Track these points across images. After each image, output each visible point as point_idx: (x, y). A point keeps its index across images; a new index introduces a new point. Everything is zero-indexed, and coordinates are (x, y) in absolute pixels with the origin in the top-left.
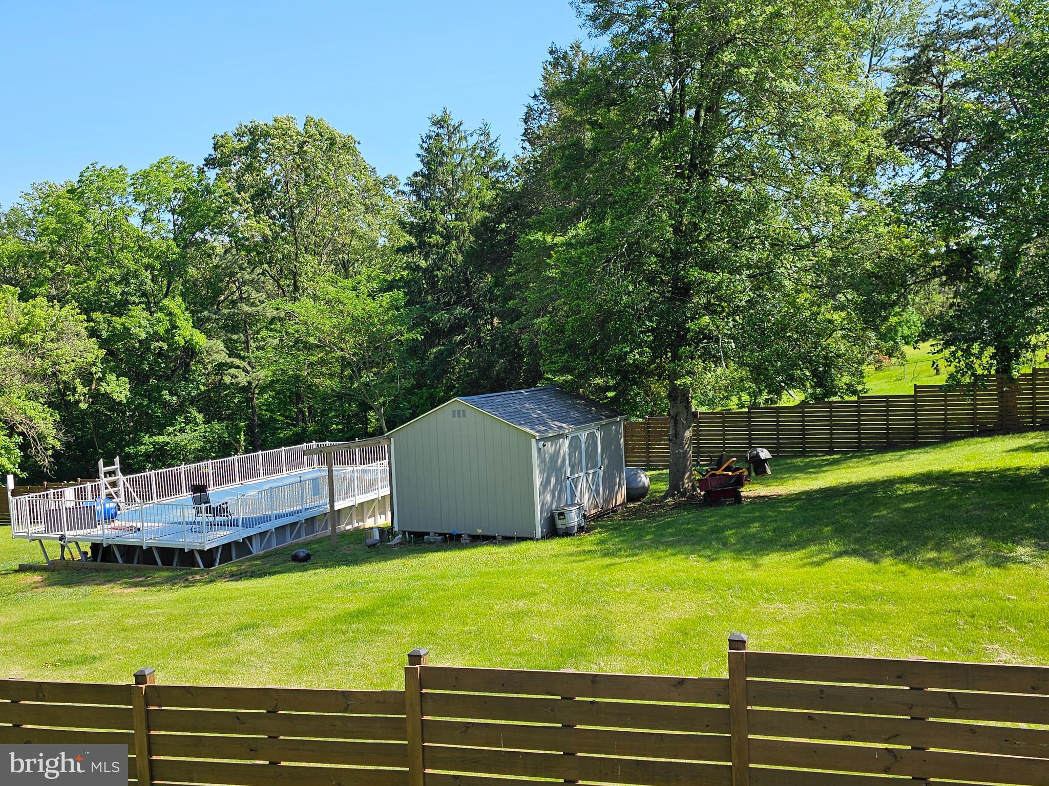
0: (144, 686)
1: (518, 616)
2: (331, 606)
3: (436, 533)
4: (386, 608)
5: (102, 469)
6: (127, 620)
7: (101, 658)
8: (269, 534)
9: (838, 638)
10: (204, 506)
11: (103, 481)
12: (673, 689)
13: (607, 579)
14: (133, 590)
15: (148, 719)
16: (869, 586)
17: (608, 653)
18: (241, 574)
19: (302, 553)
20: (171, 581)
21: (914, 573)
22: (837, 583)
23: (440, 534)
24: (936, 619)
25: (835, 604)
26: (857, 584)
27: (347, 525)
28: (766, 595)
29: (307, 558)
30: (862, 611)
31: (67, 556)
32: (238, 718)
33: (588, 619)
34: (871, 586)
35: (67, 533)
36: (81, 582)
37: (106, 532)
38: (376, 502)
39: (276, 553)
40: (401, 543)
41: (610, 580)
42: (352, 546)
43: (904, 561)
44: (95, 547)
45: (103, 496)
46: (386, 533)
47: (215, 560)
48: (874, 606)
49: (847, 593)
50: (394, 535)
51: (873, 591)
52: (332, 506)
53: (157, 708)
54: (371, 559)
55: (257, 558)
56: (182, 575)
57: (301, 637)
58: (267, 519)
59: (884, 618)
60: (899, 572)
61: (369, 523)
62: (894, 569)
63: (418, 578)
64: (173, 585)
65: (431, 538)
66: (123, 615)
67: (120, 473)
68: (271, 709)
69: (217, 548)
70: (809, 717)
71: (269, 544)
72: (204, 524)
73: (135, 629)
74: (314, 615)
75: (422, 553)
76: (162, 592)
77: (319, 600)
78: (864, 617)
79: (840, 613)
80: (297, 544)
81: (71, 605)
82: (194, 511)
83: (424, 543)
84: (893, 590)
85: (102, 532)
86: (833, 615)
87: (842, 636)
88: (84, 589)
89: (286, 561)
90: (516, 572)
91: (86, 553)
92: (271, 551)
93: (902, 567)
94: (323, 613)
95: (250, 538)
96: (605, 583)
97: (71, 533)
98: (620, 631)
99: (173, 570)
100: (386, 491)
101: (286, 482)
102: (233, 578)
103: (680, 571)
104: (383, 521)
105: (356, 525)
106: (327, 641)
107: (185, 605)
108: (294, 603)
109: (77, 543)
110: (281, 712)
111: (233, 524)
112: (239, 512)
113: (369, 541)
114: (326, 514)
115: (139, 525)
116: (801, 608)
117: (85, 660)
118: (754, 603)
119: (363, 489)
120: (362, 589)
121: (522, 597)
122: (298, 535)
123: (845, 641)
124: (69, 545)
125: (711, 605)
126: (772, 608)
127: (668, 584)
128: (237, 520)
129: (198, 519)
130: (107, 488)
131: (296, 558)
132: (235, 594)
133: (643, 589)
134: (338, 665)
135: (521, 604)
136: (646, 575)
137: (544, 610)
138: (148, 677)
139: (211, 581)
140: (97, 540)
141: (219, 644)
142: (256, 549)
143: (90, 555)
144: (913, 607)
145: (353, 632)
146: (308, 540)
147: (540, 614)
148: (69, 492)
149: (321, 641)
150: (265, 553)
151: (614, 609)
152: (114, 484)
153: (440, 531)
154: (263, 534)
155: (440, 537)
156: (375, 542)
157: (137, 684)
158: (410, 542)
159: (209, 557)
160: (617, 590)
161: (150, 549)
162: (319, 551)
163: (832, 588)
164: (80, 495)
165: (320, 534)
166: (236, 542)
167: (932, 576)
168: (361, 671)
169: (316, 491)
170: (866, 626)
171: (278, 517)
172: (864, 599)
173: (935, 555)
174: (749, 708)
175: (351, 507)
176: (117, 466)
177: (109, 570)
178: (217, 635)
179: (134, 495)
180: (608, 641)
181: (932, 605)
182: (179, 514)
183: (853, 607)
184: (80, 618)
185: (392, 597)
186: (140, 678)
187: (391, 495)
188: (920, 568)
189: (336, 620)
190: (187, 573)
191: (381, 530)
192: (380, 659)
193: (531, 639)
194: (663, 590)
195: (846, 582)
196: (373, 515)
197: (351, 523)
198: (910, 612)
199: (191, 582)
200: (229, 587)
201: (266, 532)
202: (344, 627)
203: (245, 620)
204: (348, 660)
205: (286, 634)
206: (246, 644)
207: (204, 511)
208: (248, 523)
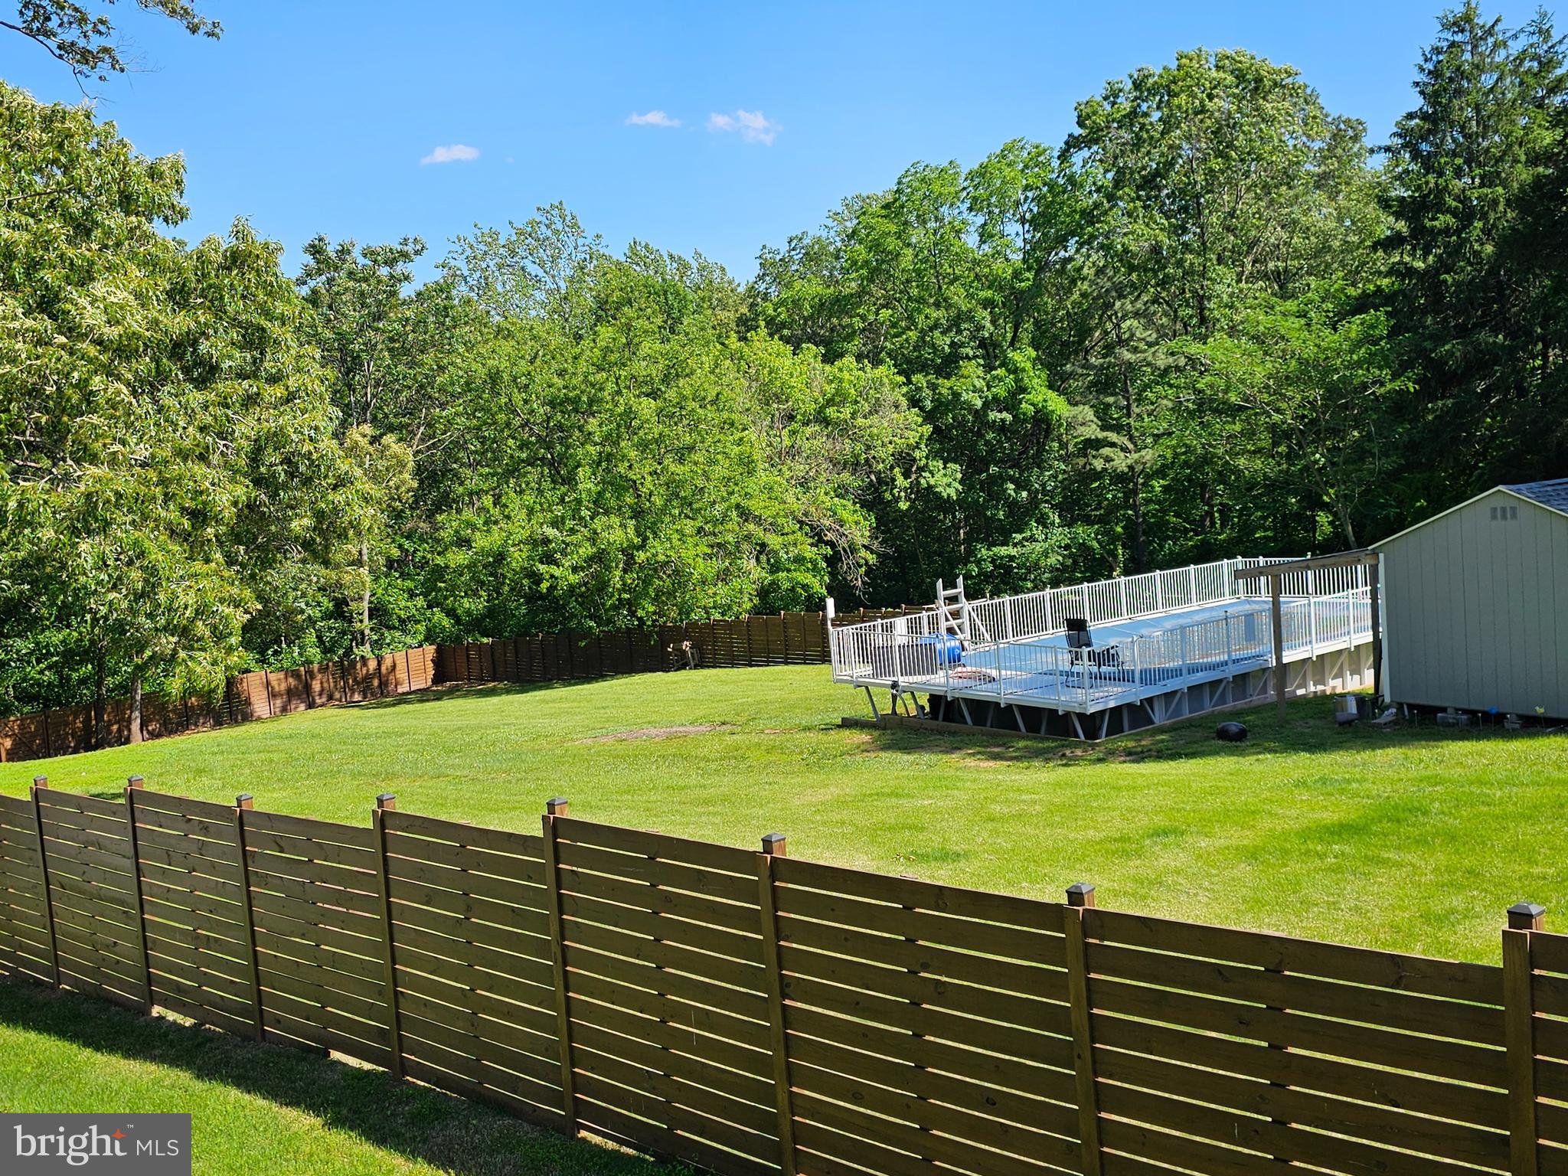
0: (1080, 909)
2: (1294, 813)
3: (1457, 710)
4: (1387, 825)
5: (942, 593)
6: (993, 806)
7: (966, 855)
8: (1178, 695)
10: (1085, 650)
11: (943, 609)
14: (991, 764)
15: (1086, 955)
18: (1142, 752)
19: (1234, 726)
20: (1044, 755)
23: (1465, 711)
27: (1299, 687)
29: (1241, 736)
31: (900, 710)
32: (1220, 973)
35: (901, 679)
36: (922, 747)
37: (951, 680)
38: (1345, 654)
39: (1190, 724)
40: (1395, 723)
42: (1312, 722)
44: (935, 699)
45: (943, 631)
46: (1368, 704)
47: (1100, 728)
50: (1384, 708)
52: (1279, 658)
53: (1097, 942)
54: (1348, 744)
55: (1162, 730)
56: (1057, 747)
57: (1253, 855)
58: (1176, 673)
61: (1334, 685)
63: (1436, 780)
64: (1047, 760)
65: (1450, 716)
66: (985, 798)
67: (964, 600)
68: (1271, 967)
69: (1102, 712)
71: (1178, 711)
72: (1086, 676)
73: (1002, 819)
74: (1266, 823)
75: (1435, 740)
76: (1032, 770)
77: (1272, 802)
80: (1222, 713)
81: (915, 778)
82: (1067, 657)
83: (1436, 724)
85: (940, 680)
88: (927, 757)
89: (1207, 738)
91: (923, 708)
92: (1182, 722)
94: (1282, 822)
95: (1150, 700)
97: (906, 678)
99: (1042, 740)
100: (1368, 637)
101: (1198, 618)
102: (1131, 758)
104: (1362, 682)
105: (1312, 689)
106: (1294, 866)
107: (1068, 793)
108: (1233, 803)
109: (912, 693)
110: (1287, 973)
111: (1125, 677)
112: (1132, 659)
113: (1340, 716)
114: (1264, 670)
115: (994, 673)
117: (945, 856)
119: (1325, 635)
120: (1342, 791)
122: (1222, 700)
124: (904, 695)
128: (1133, 671)
129: (1075, 669)
130: (947, 620)
131: (1223, 735)
132: (1140, 781)
134: (1317, 905)
138: (1086, 897)
139: (1100, 760)
140: (939, 691)
141: (1126, 854)
142: (1159, 718)
143: (927, 709)
145: (1336, 857)
146: (1239, 707)
148: (901, 624)
149: (1286, 866)
150: (1175, 723)
152: (956, 615)
153: (1466, 707)
154: (1169, 696)
155: (1465, 717)
156: (1351, 718)
157: (1070, 903)
158: (1411, 722)
159: (1092, 724)
161: (1009, 707)
162: (1258, 726)
164: (914, 628)
165: (1256, 699)
166: (1130, 706)
168: (1356, 918)
169: (1250, 634)
171: (1193, 669)
175: (1304, 661)
176: (960, 589)
177: (955, 732)
178: (1122, 839)
179: (983, 629)
182: (1050, 660)
184: (931, 798)
185: (1396, 807)
186: (1075, 896)
187: (1377, 643)
189: (1305, 834)
190: (1063, 746)
191: (1360, 699)
192: (1387, 903)
196: (1340, 675)
197: (1304, 685)
199: (1070, 759)
200: (1130, 771)
201: (1174, 693)
202: (1319, 848)
203: (1161, 821)
204: (1331, 899)
205: (1227, 848)
206: (1169, 858)
207: (1085, 657)
208: (1148, 677)
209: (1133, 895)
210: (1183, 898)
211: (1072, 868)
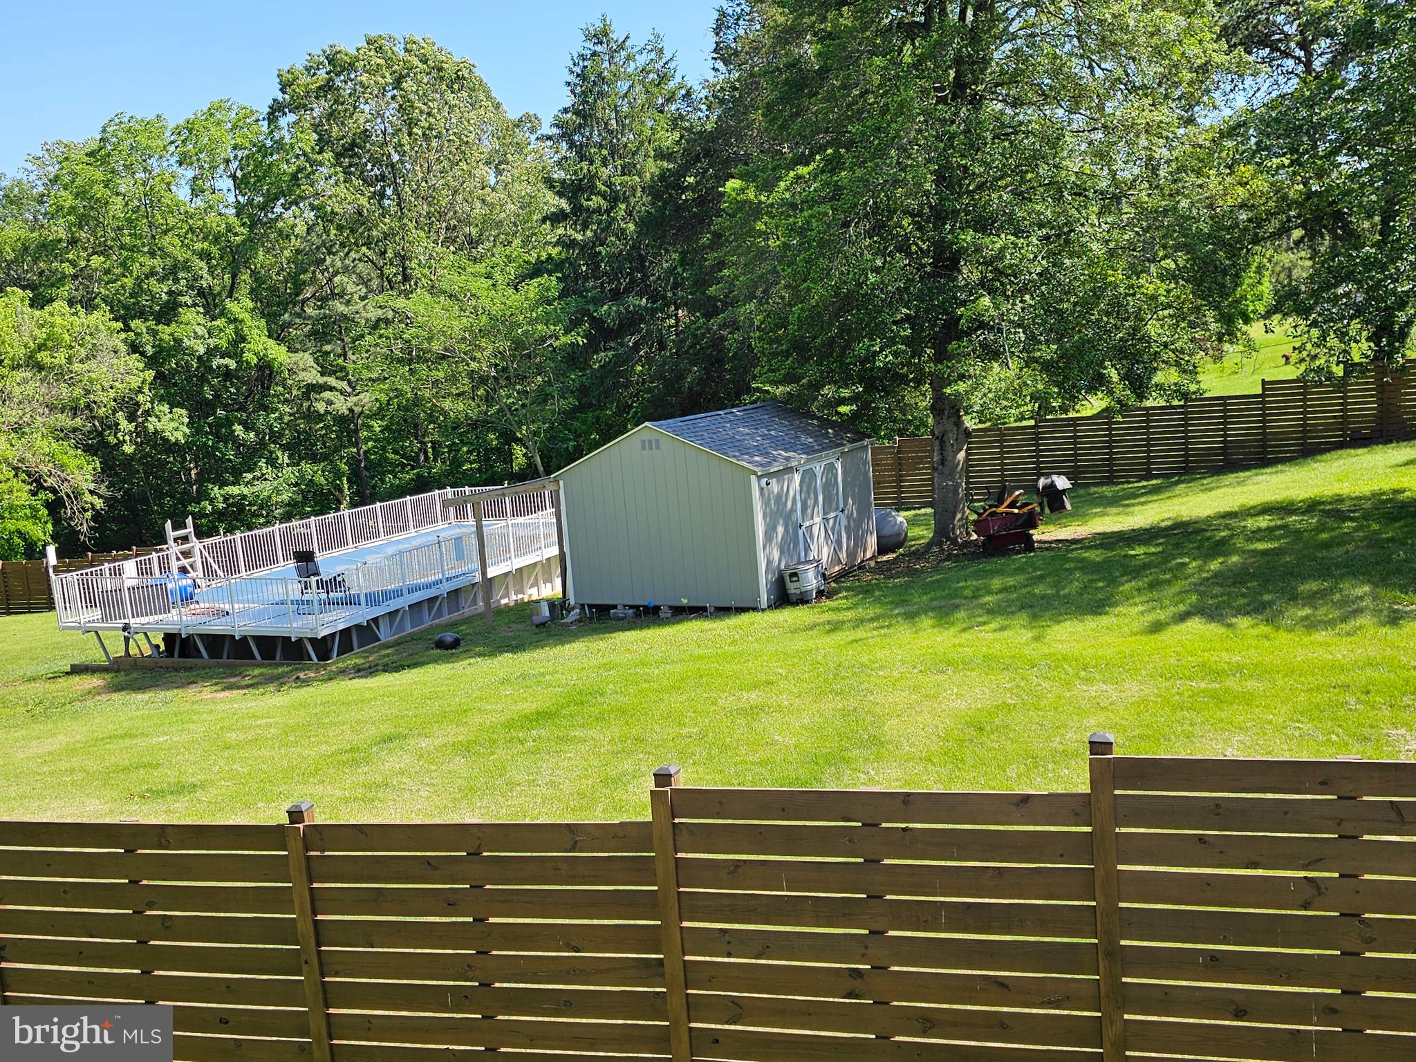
0: (301, 826)
1: (752, 712)
2: (500, 707)
3: (625, 606)
4: (573, 708)
5: (171, 534)
6: (228, 735)
7: (202, 786)
8: (401, 613)
9: (1186, 727)
10: (314, 579)
11: (173, 549)
12: (1013, 808)
13: (865, 659)
14: (227, 694)
15: (309, 868)
16: (1222, 658)
17: (878, 758)
18: (370, 668)
19: (449, 637)
20: (278, 681)
21: (1283, 637)
22: (1178, 654)
23: (631, 607)
24: (1317, 698)
25: (1178, 682)
26: (1206, 654)
27: (503, 597)
28: (1083, 673)
29: (455, 644)
30: (1215, 690)
31: (133, 651)
32: (429, 864)
33: (845, 714)
34: (1226, 656)
35: (132, 621)
36: (157, 686)
37: (184, 618)
38: (539, 566)
39: (412, 638)
40: (580, 621)
41: (870, 661)
42: (514, 626)
43: (1267, 621)
44: (169, 638)
45: (175, 570)
46: (558, 607)
47: (332, 649)
48: (1232, 683)
49: (1193, 667)
50: (569, 610)
51: (1229, 663)
52: (484, 573)
53: (318, 853)
54: (542, 643)
55: (387, 646)
56: (291, 671)
57: (466, 749)
58: (398, 593)
59: (1247, 699)
60: (1262, 636)
61: (532, 594)
62: (1255, 632)
63: (610, 667)
64: (282, 684)
65: (619, 612)
66: (221, 728)
67: (194, 539)
68: (472, 851)
69: (333, 635)
70: (1200, 839)
71: (401, 628)
72: (316, 603)
73: (239, 746)
74: (478, 719)
75: (610, 633)
76: (268, 696)
77: (481, 699)
78: (1220, 699)
79: (1186, 694)
80: (438, 626)
81: (150, 717)
82: (298, 587)
83: (610, 619)
84: (1255, 662)
85: (178, 619)
86: (1177, 697)
87: (1191, 725)
88: (162, 695)
89: (428, 649)
90: (741, 654)
91: (158, 647)
92: (405, 636)
93: (1264, 629)
94: (489, 716)
95: (375, 620)
96: (863, 665)
97: (138, 620)
98: (891, 727)
99: (278, 666)
100: (555, 551)
101: (415, 543)
102: (360, 674)
103: (963, 646)
104: (551, 590)
105: (514, 598)
106: (501, 753)
107: (302, 713)
108: (449, 705)
109: (145, 634)
110: (485, 854)
111: (352, 601)
112: (358, 584)
113: (536, 620)
114: (473, 585)
115: (227, 607)
116: (1132, 689)
117: (181, 789)
118: (1068, 685)
119: (521, 550)
120: (539, 683)
121: (755, 686)
122: (439, 614)
123: (1197, 730)
124: (136, 637)
125: (1010, 690)
126: (1093, 690)
127: (949, 664)
128: (358, 595)
129: (306, 597)
130: (178, 559)
131: (440, 645)
132: (367, 695)
133: (915, 671)
134: (519, 785)
135: (753, 697)
136: (918, 652)
137: (786, 703)
138: (305, 814)
139: (330, 679)
140: (173, 629)
141: (356, 763)
142: (385, 634)
143: (162, 648)
144: (1285, 683)
145: (534, 741)
146: (453, 619)
147: (779, 708)
148: (130, 567)
149: (493, 753)
150: (400, 638)
151: (880, 699)
152: (187, 554)
153: (631, 603)
154: (392, 615)
155: (631, 611)
156: (545, 620)
157: (291, 823)
158: (591, 618)
159: (323, 647)
160: (881, 673)
161: (244, 638)
162: (469, 634)
163: (1173, 661)
164: (143, 570)
165: (467, 611)
166: (358, 626)
167: (1306, 640)
168: (551, 791)
169: (460, 555)
170: (1223, 710)
171: (412, 590)
172: (1218, 674)
173: (1309, 612)
174: (1117, 830)
175: (506, 574)
176: (190, 529)
177: (191, 668)
178: (352, 750)
179: (215, 566)
180: (876, 741)
181: (1310, 679)
182: (281, 591)
183: (1203, 685)
184: (166, 734)
185: (580, 693)
186: (296, 815)
187: (562, 555)
188: (1290, 630)
189: (509, 725)
190: (297, 669)
191: (552, 604)
192: (575, 774)
193: (774, 743)
194: (943, 672)
195: (1190, 653)
196: (535, 584)
197: (507, 595)
198: (1282, 689)
199: (303, 681)
200: (358, 687)
201: (397, 611)
202: (520, 735)
203: (387, 729)
204: (531, 778)
205: (445, 745)
206: (393, 761)
207: (314, 585)
208: (374, 599)
209: (362, 800)
210: (407, 795)
211: (306, 783)
